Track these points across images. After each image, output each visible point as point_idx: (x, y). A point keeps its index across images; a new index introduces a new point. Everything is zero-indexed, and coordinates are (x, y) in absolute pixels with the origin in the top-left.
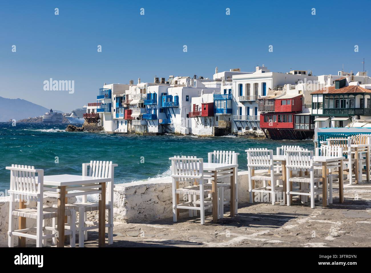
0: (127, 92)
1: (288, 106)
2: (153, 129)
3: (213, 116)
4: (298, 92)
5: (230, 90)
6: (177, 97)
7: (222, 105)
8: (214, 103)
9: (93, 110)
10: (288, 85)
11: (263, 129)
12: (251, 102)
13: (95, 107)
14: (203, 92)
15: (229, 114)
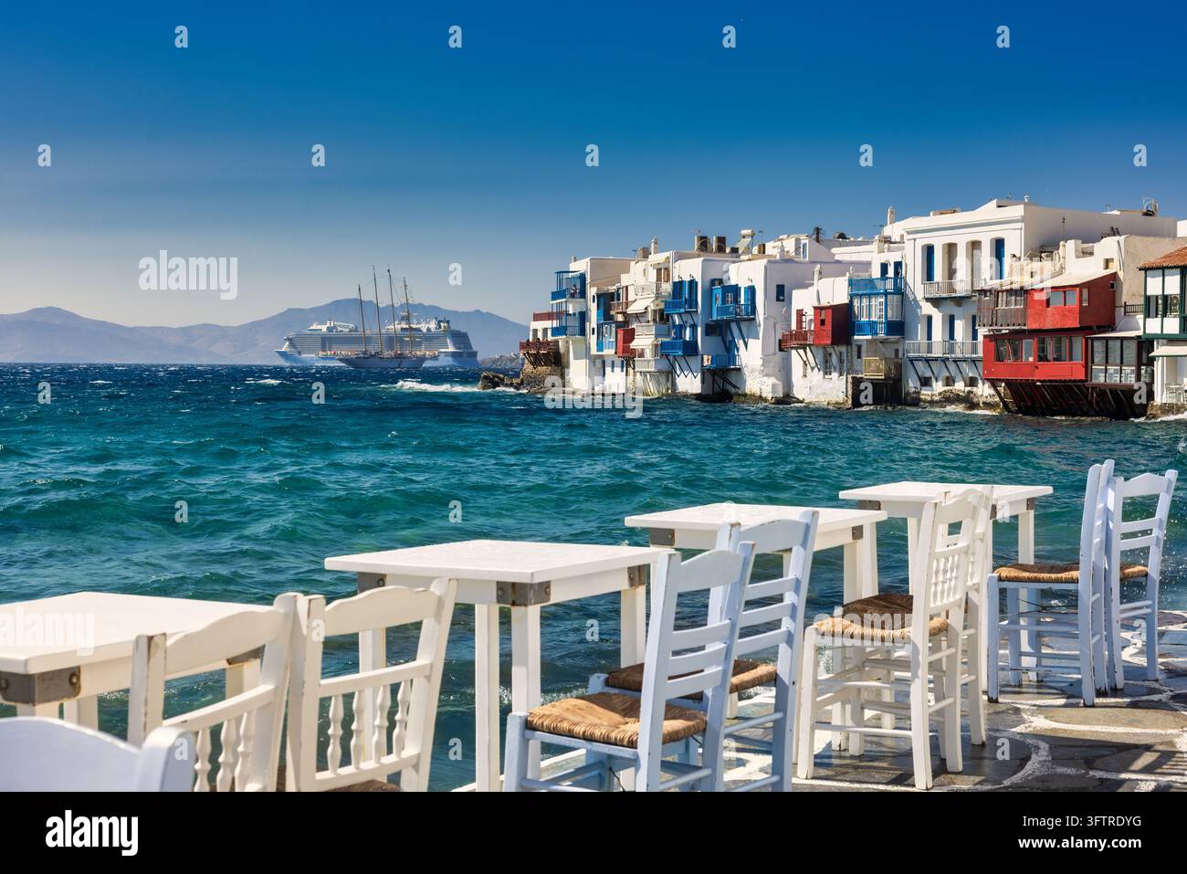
0: (625, 280)
1: (1070, 311)
2: (689, 383)
3: (848, 342)
4: (1102, 264)
5: (898, 265)
6: (751, 291)
7: (873, 311)
8: (849, 306)
9: (545, 330)
10: (1071, 244)
11: (994, 383)
12: (959, 301)
13: (548, 324)
14: (820, 273)
15: (893, 338)
